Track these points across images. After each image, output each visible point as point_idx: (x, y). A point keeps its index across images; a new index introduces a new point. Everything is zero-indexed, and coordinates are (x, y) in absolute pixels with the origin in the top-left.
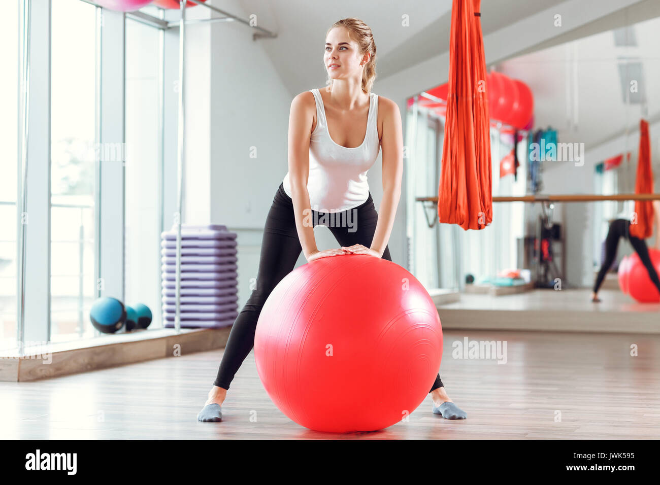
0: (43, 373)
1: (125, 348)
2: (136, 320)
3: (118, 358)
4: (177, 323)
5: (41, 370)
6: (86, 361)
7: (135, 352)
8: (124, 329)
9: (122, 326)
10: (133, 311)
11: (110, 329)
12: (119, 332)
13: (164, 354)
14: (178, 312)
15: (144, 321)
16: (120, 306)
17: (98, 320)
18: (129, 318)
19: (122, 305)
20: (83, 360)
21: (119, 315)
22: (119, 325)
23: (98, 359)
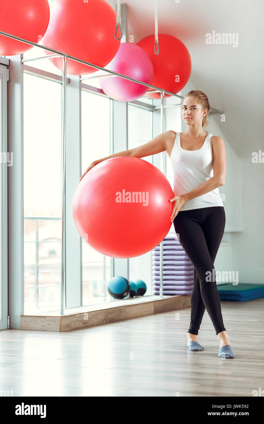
0: (76, 326)
1: (128, 309)
2: (136, 290)
3: (123, 316)
4: (161, 291)
5: (74, 324)
6: (103, 318)
7: (134, 311)
8: (129, 295)
9: (128, 294)
10: (134, 285)
11: (120, 296)
12: (126, 298)
13: (153, 312)
14: (161, 285)
15: (141, 291)
16: (126, 282)
17: (112, 290)
18: (131, 289)
19: (127, 282)
20: (101, 317)
21: (125, 288)
22: (126, 294)
23: (110, 316)
